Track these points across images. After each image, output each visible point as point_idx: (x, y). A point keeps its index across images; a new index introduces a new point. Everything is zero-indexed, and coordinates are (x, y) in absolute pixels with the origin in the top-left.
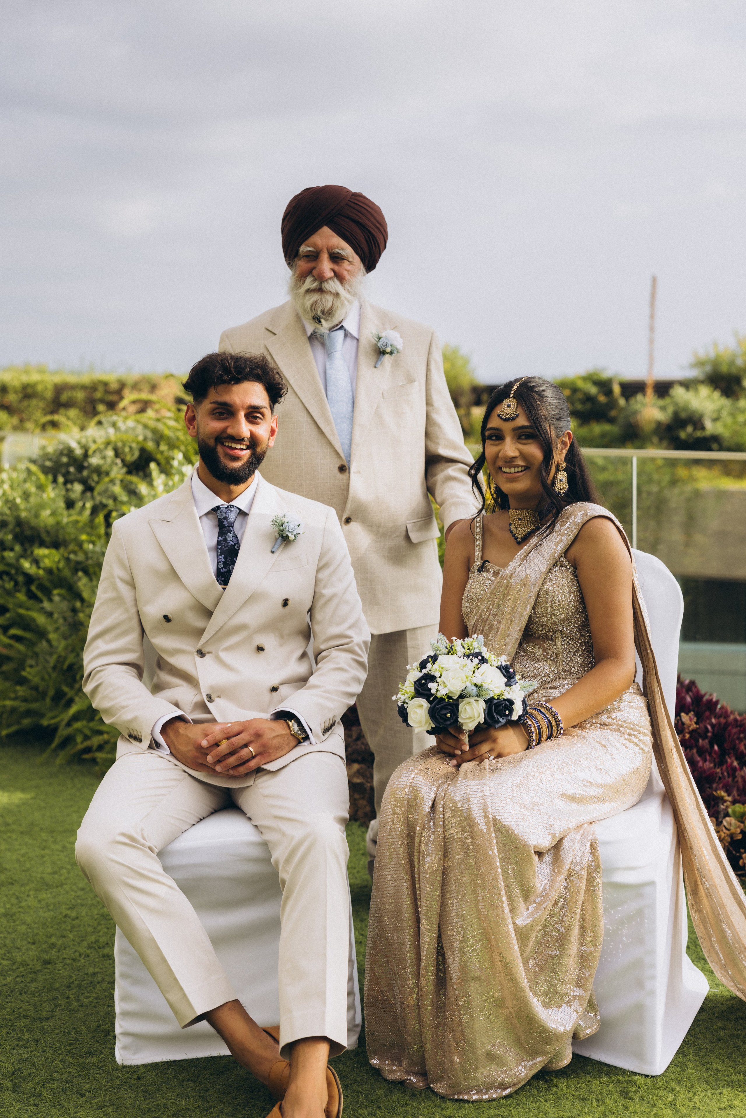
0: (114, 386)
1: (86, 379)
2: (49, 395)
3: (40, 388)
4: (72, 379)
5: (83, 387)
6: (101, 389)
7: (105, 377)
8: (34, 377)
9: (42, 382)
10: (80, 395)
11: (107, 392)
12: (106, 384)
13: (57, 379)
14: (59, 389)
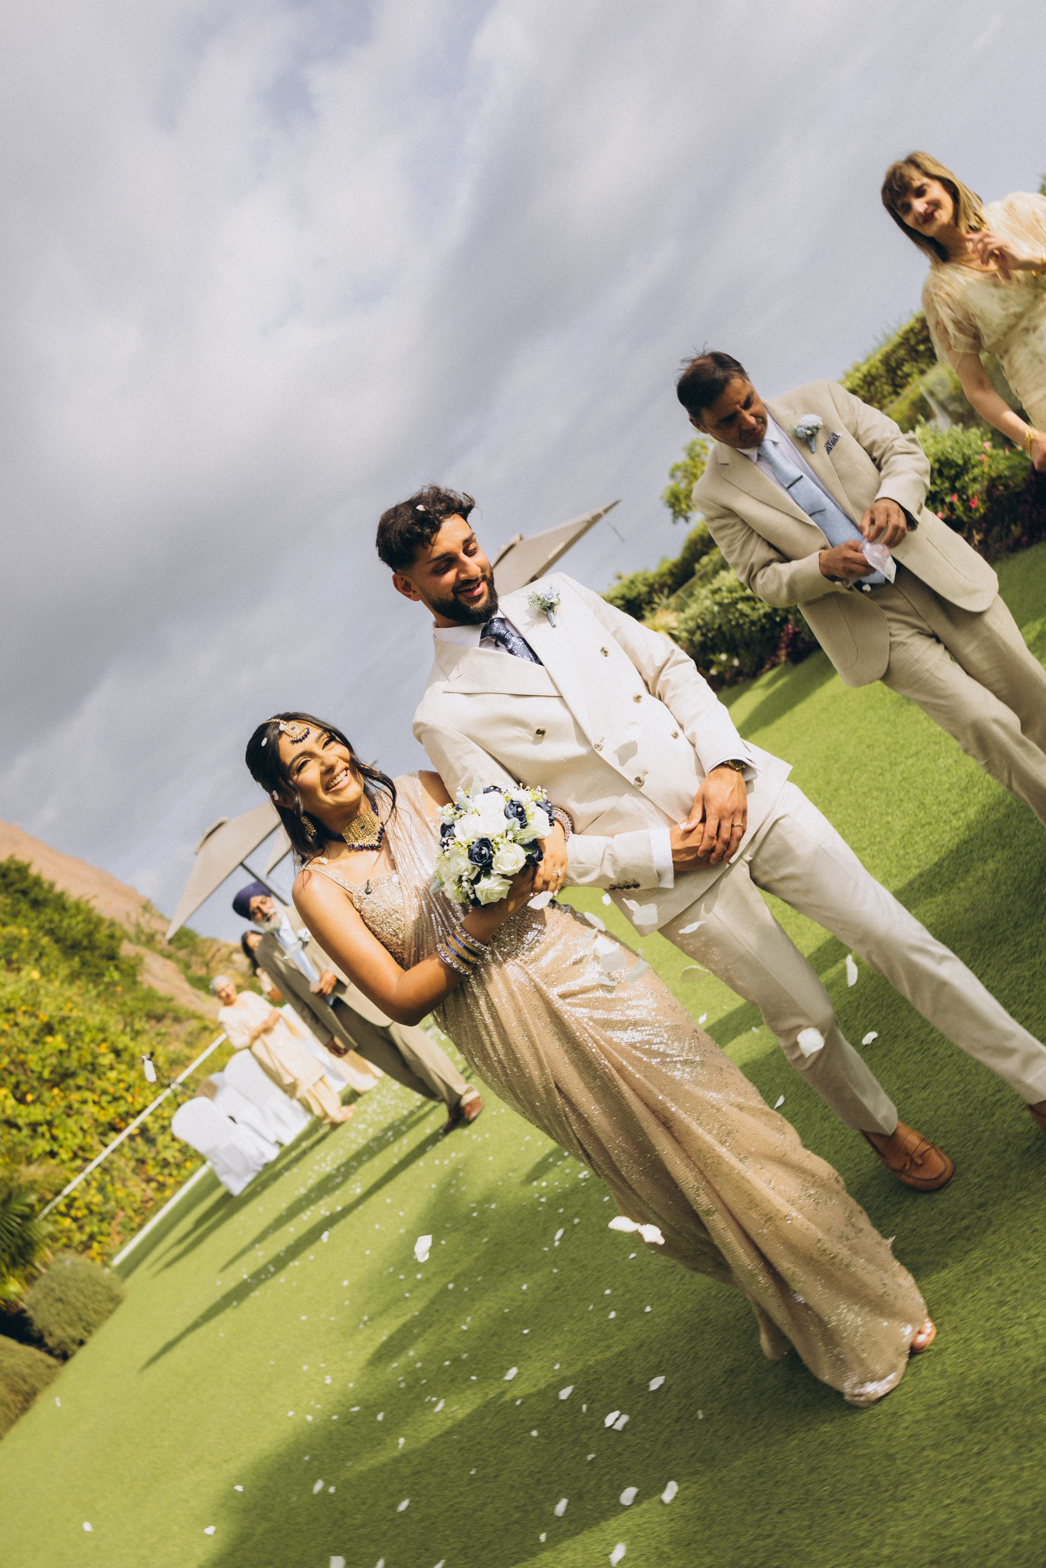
0: (918, 326)
1: (896, 339)
2: (882, 370)
3: (874, 371)
4: (887, 348)
5: (900, 345)
6: (911, 335)
7: (906, 327)
8: (864, 369)
9: (872, 366)
10: (902, 352)
11: (916, 334)
12: (912, 330)
13: (879, 357)
14: (886, 361)
